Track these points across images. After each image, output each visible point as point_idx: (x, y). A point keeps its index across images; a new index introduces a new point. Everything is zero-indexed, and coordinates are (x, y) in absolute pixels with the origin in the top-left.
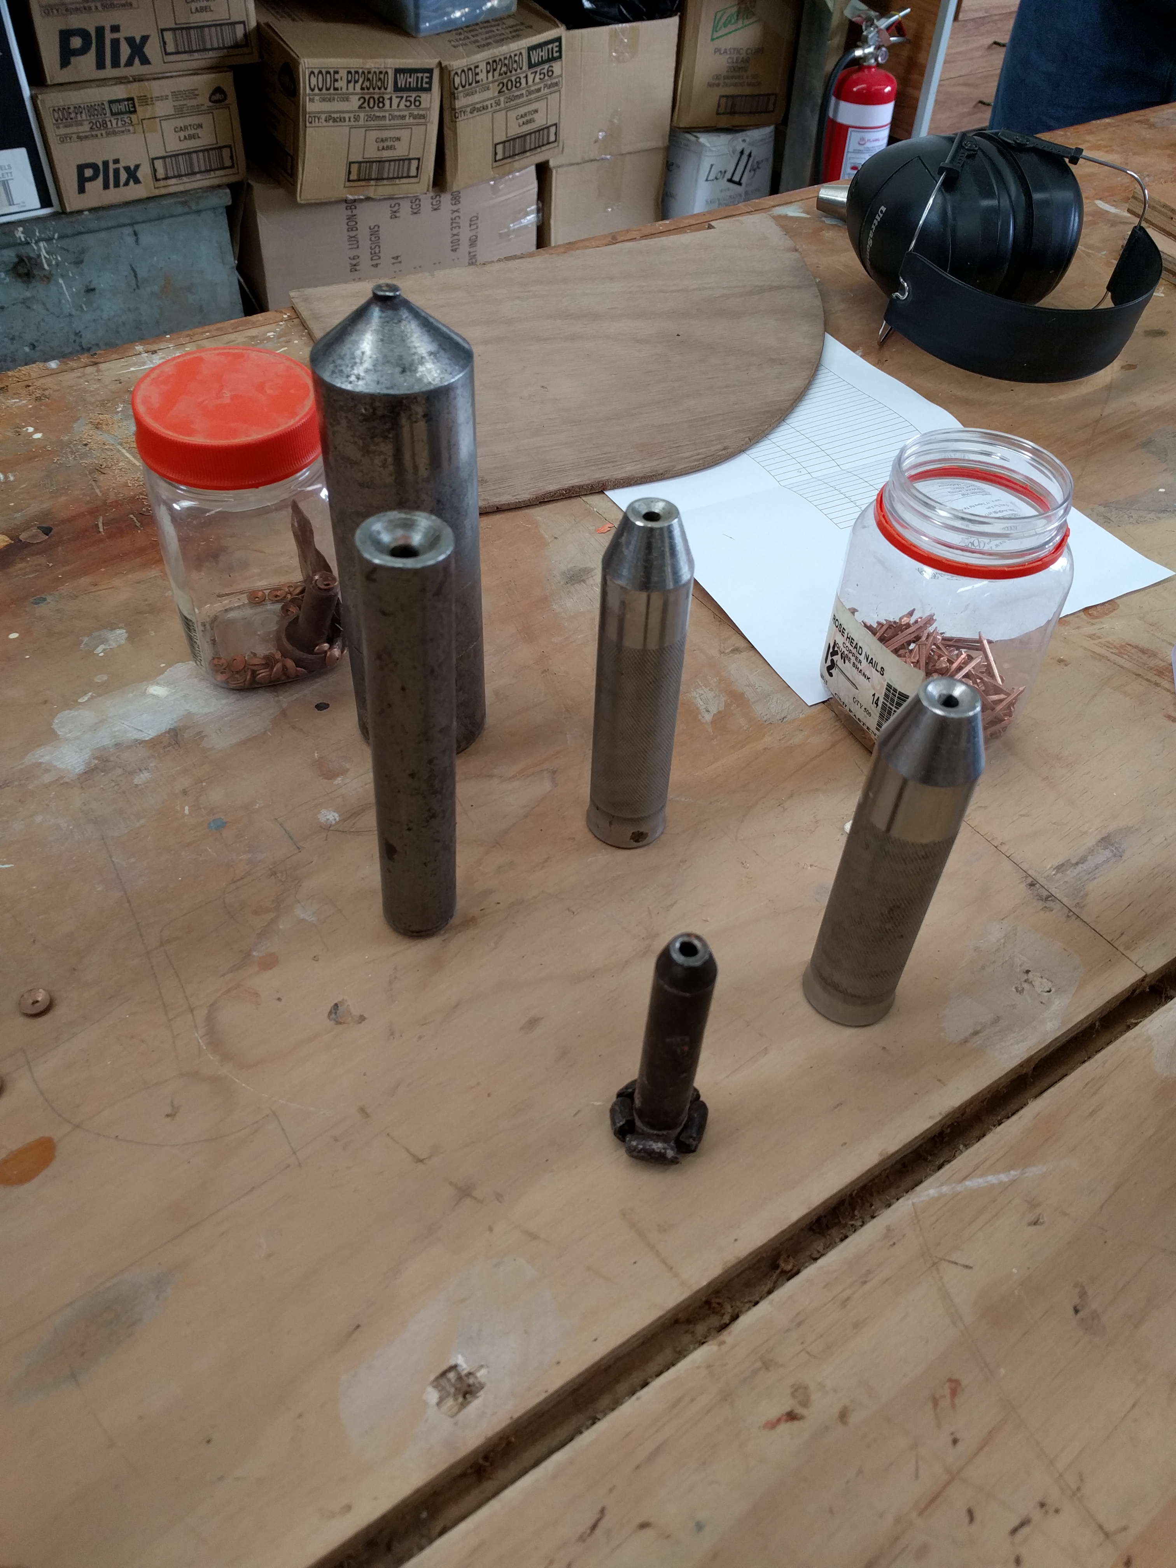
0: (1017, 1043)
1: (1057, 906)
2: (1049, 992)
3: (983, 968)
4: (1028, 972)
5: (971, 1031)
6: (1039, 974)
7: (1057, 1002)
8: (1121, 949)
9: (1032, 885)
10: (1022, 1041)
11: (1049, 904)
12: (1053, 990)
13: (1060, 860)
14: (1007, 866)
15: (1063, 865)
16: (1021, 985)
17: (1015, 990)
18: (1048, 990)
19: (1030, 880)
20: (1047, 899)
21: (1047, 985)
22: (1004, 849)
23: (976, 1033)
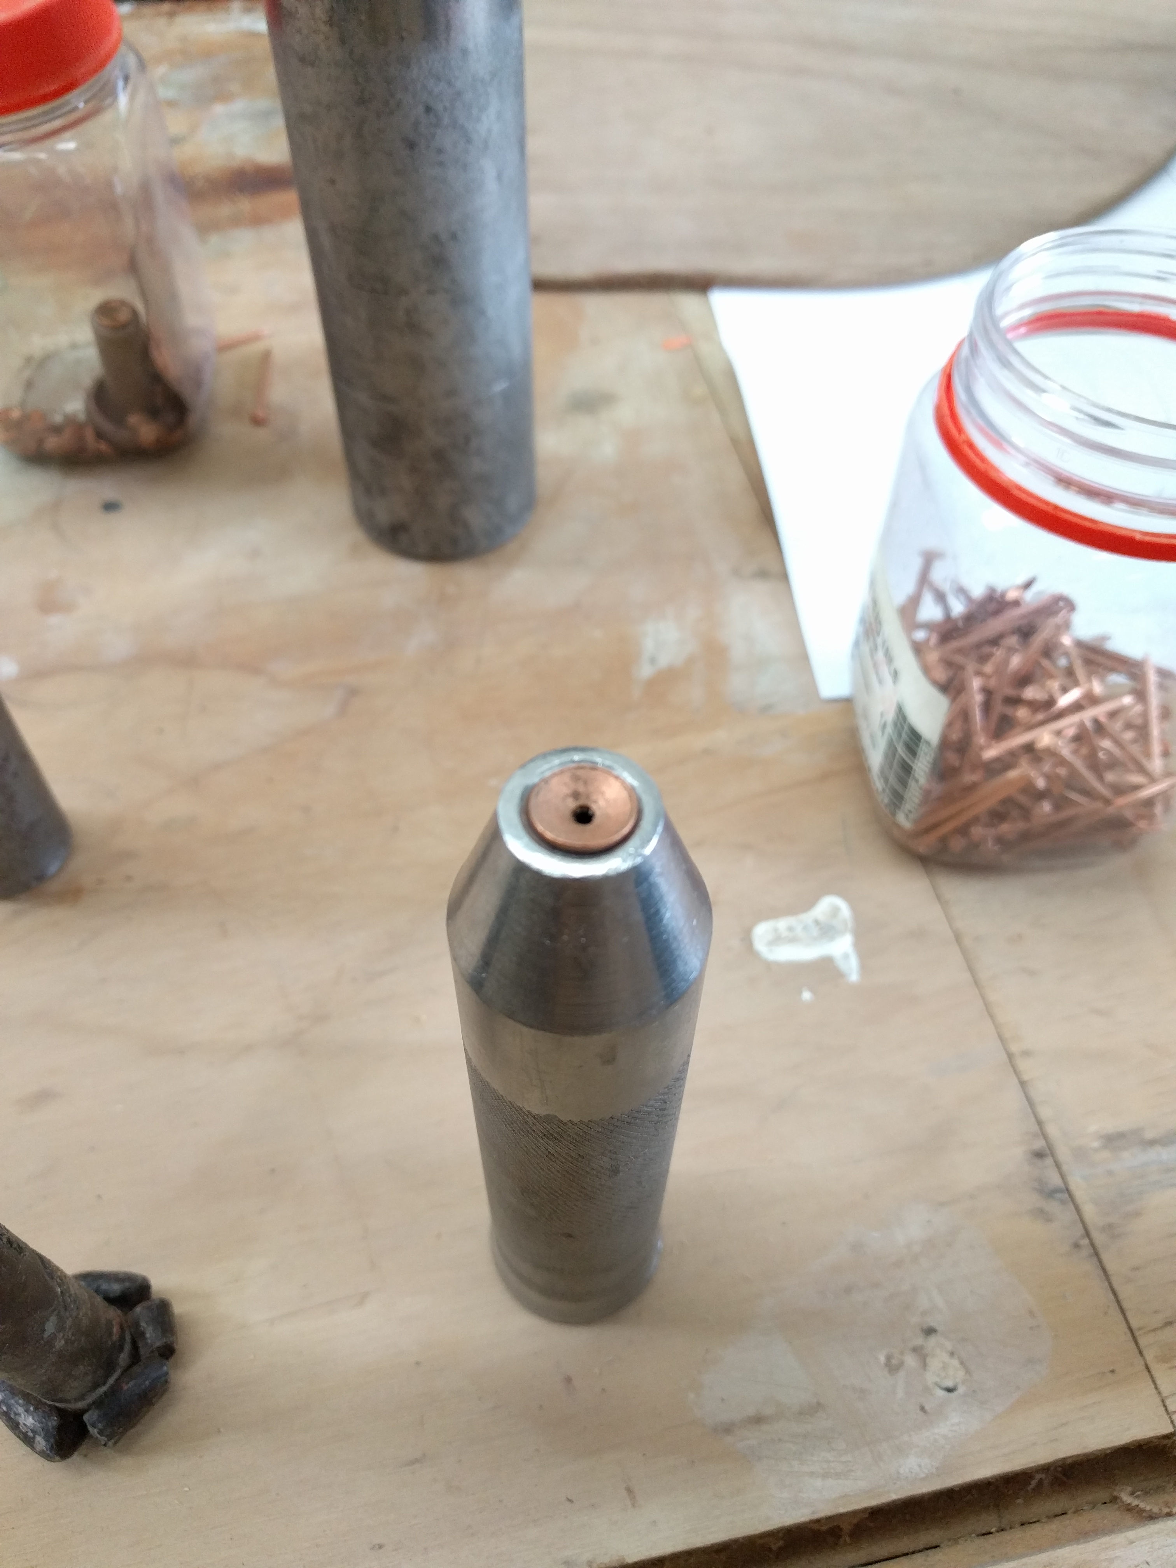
0: (825, 1476)
1: (1064, 1215)
2: (949, 1390)
3: (848, 1290)
4: (930, 1331)
5: (751, 1411)
6: (949, 1345)
7: (955, 1418)
8: (1149, 1356)
9: (1039, 1155)
10: (837, 1476)
11: (1053, 1207)
12: (961, 1390)
13: (1122, 1124)
14: (1013, 1099)
15: (1121, 1136)
16: (902, 1353)
17: (882, 1359)
18: (950, 1384)
19: (1039, 1144)
20: (1050, 1194)
21: (955, 1375)
22: (1023, 1065)
23: (758, 1420)
